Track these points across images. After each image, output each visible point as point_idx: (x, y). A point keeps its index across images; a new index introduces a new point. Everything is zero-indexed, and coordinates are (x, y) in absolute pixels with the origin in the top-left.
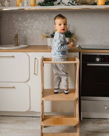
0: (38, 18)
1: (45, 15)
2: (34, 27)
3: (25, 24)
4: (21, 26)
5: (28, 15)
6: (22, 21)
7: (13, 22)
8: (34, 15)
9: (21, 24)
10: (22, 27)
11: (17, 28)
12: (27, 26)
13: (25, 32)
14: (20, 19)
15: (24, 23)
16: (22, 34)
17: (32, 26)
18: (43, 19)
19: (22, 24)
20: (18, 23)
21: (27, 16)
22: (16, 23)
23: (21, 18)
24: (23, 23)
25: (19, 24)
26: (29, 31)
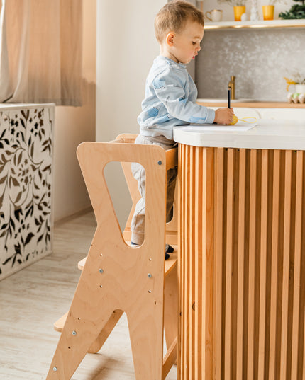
0: (277, 44)
1: (293, 37)
2: (270, 63)
3: (250, 56)
4: (240, 61)
5: (257, 37)
6: (244, 49)
7: (224, 51)
8: (270, 37)
9: (241, 57)
10: (243, 62)
11: (232, 64)
12: (253, 61)
13: (249, 73)
14: (239, 46)
15: (248, 54)
16: (243, 77)
17: (265, 61)
18: (289, 44)
19: (244, 56)
20: (235, 54)
21: (253, 39)
22: (232, 54)
23: (242, 44)
24: (246, 53)
25: (237, 57)
26: (258, 71)
